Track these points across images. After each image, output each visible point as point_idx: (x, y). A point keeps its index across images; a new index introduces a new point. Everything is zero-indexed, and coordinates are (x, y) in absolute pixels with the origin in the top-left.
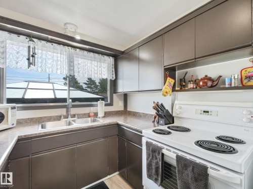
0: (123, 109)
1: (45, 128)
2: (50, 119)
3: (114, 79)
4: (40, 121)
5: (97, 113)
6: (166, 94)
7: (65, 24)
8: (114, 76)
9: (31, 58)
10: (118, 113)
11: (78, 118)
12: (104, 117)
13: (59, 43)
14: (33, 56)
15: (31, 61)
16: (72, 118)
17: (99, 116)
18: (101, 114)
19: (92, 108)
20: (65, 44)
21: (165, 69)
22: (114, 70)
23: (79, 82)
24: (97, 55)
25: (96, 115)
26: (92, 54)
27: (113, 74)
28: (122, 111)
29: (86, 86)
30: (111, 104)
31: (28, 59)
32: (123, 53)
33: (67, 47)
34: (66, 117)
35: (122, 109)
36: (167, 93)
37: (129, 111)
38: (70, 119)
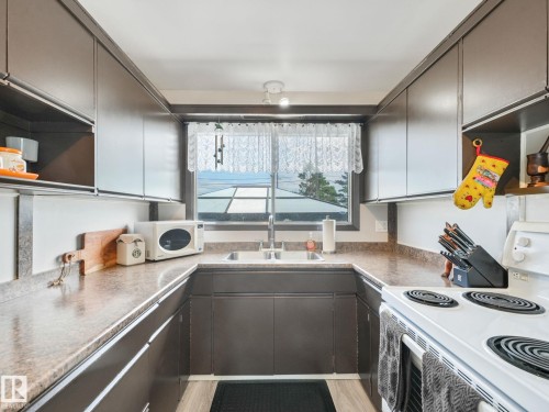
0: (386, 241)
1: (236, 259)
2: (244, 247)
3: (360, 171)
4: (232, 249)
5: (321, 243)
6: (467, 203)
7: (265, 85)
8: (361, 164)
9: (219, 154)
10: (370, 249)
11: (287, 249)
12: (335, 253)
13: (256, 120)
14: (220, 150)
15: (219, 158)
16: (275, 247)
17: (325, 249)
18: (328, 247)
19: (311, 233)
20: (264, 120)
21: (464, 134)
22: (360, 150)
23: (327, 179)
24: (321, 126)
25: (318, 247)
26: (311, 126)
27: (357, 160)
28: (382, 244)
29: (341, 187)
30: (354, 227)
31: (215, 156)
32: (376, 108)
33: (267, 124)
34: (267, 246)
35: (384, 238)
36: (469, 198)
37: (401, 246)
38: (273, 250)
